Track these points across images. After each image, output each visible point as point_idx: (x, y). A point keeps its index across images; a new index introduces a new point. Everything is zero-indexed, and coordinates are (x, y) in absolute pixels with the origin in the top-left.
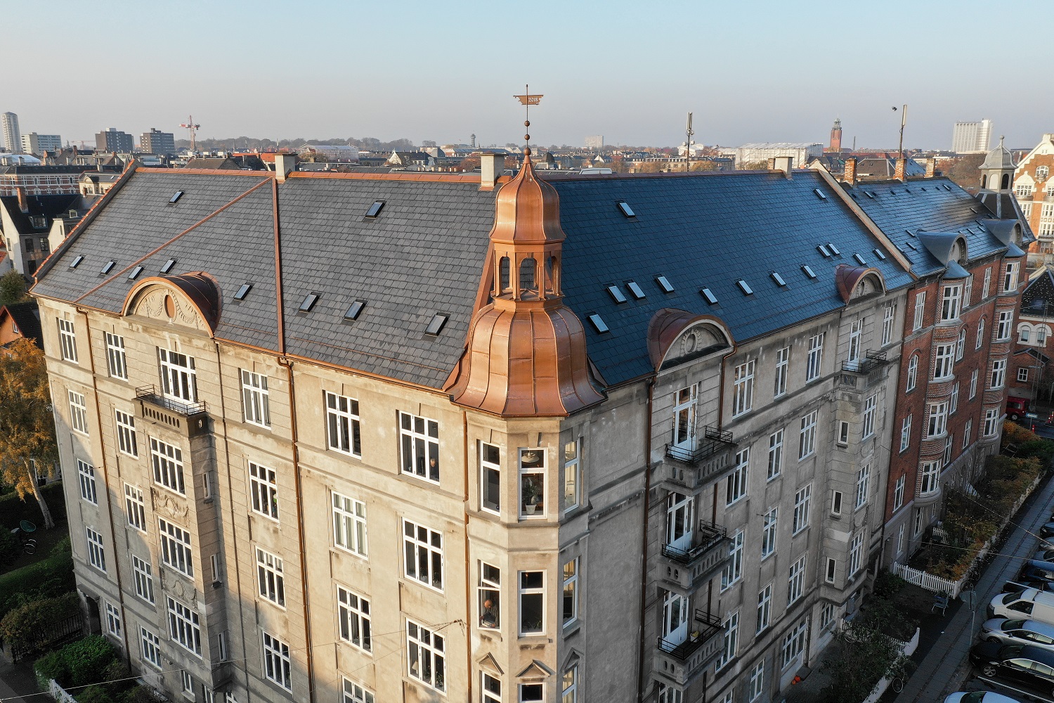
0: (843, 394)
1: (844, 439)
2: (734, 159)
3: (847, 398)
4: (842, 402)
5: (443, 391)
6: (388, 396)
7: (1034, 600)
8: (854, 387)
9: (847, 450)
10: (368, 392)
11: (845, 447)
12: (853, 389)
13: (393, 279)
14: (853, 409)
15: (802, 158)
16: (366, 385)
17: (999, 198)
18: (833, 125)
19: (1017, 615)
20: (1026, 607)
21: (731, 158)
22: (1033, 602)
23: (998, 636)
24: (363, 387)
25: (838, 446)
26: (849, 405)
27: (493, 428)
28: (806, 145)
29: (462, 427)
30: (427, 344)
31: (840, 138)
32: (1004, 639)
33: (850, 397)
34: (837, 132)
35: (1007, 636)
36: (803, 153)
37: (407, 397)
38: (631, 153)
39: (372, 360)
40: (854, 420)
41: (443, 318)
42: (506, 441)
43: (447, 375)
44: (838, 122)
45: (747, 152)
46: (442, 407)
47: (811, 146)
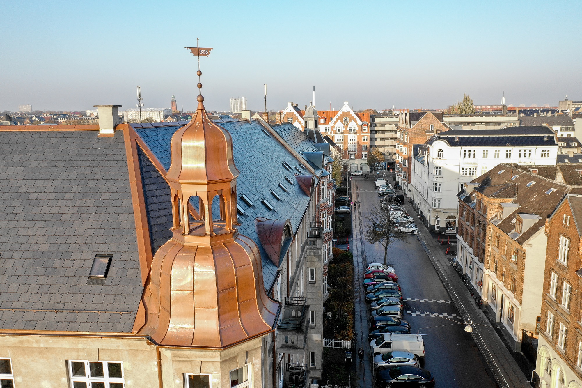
0: (310, 252)
1: (312, 279)
2: (123, 117)
3: (312, 254)
4: (310, 256)
5: (135, 334)
6: (54, 348)
7: (391, 340)
8: (316, 247)
9: (316, 285)
10: (24, 349)
11: (314, 283)
12: (315, 248)
13: (26, 226)
14: (317, 260)
15: (162, 117)
16: (21, 342)
17: (314, 133)
18: (171, 99)
19: (385, 350)
20: (388, 345)
21: (121, 117)
22: (391, 341)
23: (382, 365)
24: (18, 345)
25: (310, 284)
26: (314, 257)
27: (203, 360)
28: (163, 109)
29: (156, 363)
30: (97, 288)
31: (176, 105)
32: (386, 366)
33: (315, 253)
34: (174, 102)
35: (387, 364)
36: (162, 113)
37: (80, 346)
38: (56, 115)
39: (30, 315)
40: (318, 266)
41: (106, 260)
42: (219, 369)
43: (133, 316)
44: (174, 98)
45: (130, 113)
46: (128, 348)
47: (166, 110)
